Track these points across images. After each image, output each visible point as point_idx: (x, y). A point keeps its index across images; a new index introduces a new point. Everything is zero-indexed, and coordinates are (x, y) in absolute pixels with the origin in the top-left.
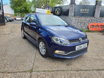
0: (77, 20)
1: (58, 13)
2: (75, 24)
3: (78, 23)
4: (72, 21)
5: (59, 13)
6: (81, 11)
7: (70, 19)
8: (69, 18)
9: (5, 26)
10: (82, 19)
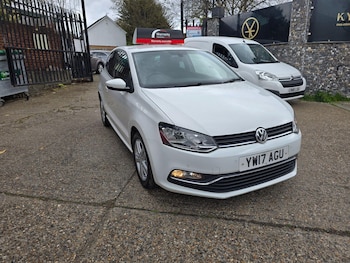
0: (323, 54)
1: (250, 34)
2: (312, 70)
3: (324, 67)
4: (300, 62)
5: (253, 33)
6: (341, 22)
7: (294, 52)
8: (288, 50)
9: (93, 84)
10: (342, 51)
